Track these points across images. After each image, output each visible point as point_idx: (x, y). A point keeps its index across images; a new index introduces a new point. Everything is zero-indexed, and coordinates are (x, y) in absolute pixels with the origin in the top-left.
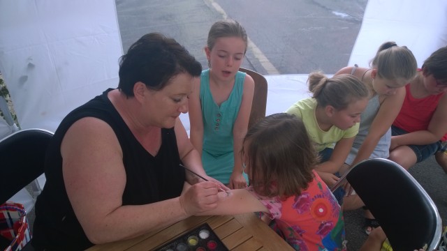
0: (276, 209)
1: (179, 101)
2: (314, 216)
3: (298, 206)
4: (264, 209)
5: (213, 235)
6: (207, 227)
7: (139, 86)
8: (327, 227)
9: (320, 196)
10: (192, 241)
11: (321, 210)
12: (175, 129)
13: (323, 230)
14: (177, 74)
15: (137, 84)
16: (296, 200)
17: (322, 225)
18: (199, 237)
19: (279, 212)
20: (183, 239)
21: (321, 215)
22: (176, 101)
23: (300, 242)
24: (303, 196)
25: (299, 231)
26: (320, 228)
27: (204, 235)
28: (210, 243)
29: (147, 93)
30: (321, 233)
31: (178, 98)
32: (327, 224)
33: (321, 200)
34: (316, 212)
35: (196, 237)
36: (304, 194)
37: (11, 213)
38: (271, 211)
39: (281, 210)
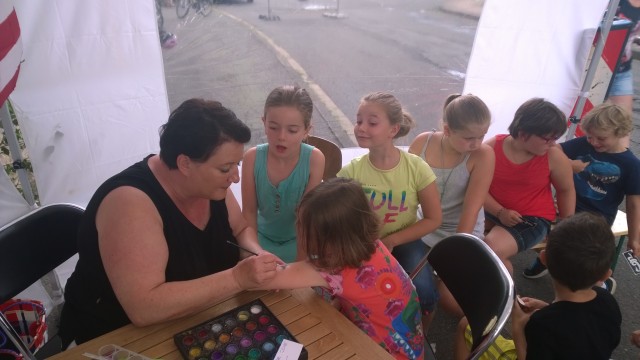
0: (336, 283)
1: (227, 171)
2: (380, 293)
3: (361, 280)
4: (323, 283)
5: (266, 311)
6: (259, 303)
7: (182, 159)
8: (396, 306)
9: (387, 271)
10: (242, 316)
11: (388, 286)
12: (227, 202)
13: (392, 310)
14: (221, 144)
15: (180, 157)
16: (358, 273)
17: (390, 303)
18: (250, 312)
19: (340, 287)
20: (233, 314)
21: (388, 292)
22: (223, 171)
23: (367, 325)
24: (367, 269)
25: (365, 311)
26: (388, 306)
27: (255, 310)
28: (262, 319)
29: (192, 165)
30: (390, 313)
31: (226, 168)
32: (396, 303)
33: (388, 274)
34: (383, 287)
35: (247, 312)
36: (368, 266)
37: (27, 313)
38: (332, 285)
39: (342, 283)
